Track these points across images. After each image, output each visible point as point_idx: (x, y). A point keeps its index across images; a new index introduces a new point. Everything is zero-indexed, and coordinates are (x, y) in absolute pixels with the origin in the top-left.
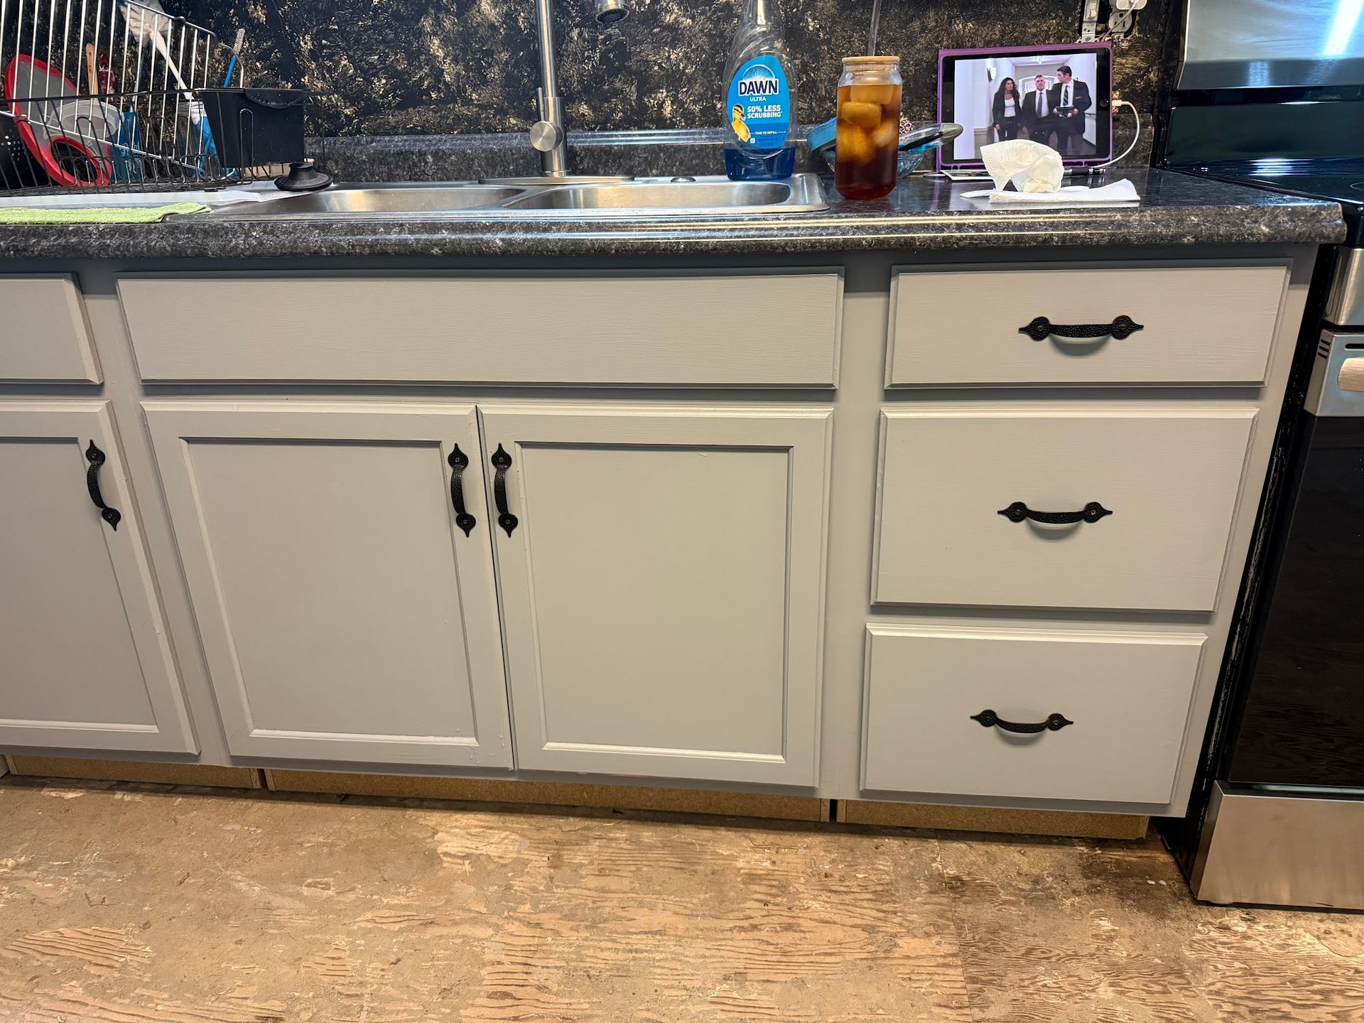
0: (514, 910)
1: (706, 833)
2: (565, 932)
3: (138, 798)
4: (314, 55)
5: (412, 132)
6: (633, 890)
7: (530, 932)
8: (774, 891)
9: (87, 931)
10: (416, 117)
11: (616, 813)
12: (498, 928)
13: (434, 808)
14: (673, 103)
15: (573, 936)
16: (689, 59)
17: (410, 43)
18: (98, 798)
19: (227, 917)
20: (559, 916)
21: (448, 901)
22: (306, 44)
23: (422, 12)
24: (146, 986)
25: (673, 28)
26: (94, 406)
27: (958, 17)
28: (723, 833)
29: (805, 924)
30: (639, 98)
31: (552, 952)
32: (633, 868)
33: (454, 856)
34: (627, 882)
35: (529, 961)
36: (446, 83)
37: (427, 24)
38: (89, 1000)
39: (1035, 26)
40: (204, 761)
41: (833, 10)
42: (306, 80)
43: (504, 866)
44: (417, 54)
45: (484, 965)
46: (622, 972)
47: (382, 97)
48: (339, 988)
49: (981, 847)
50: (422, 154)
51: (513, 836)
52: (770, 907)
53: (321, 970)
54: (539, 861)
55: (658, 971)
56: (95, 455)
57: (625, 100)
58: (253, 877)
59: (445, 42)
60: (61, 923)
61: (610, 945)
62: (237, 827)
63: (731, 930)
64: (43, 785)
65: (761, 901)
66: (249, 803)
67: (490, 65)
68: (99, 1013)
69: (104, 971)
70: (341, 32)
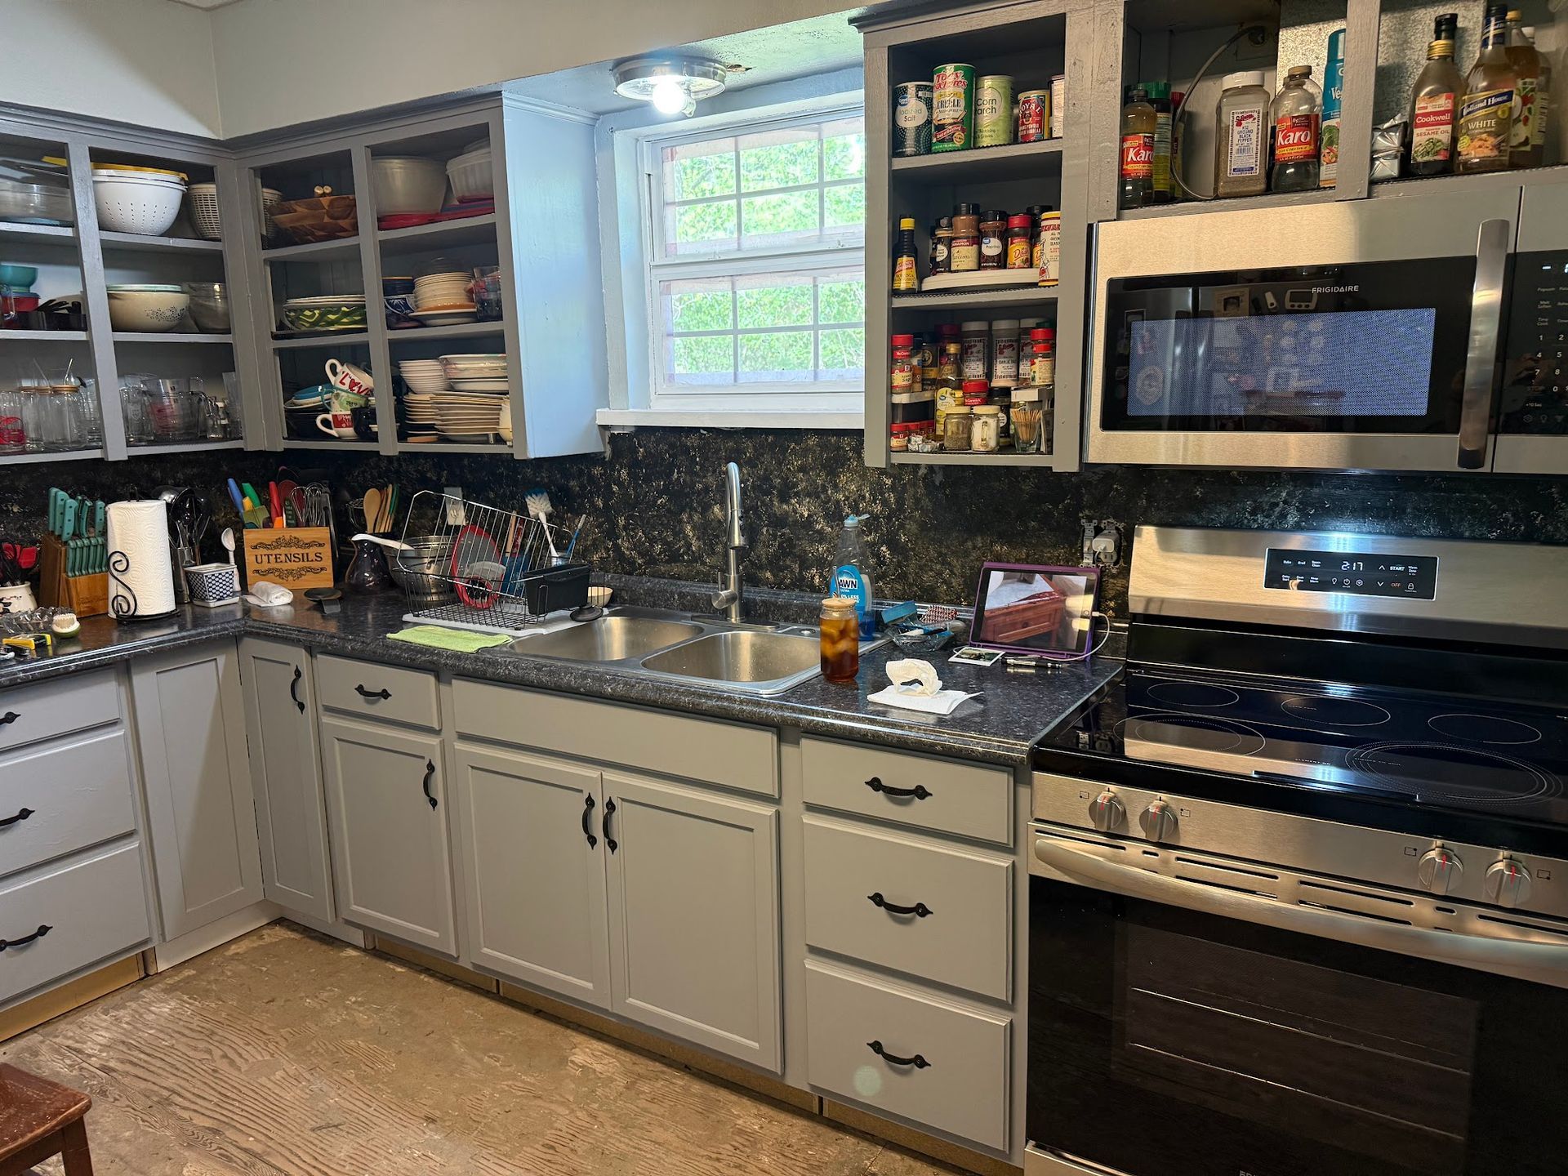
0: (588, 1104)
1: (733, 1098)
2: (607, 1125)
3: (431, 980)
4: (625, 528)
5: (673, 577)
6: (663, 1116)
7: (588, 1119)
8: (747, 1143)
9: (371, 1047)
10: (676, 569)
11: (686, 1068)
12: (573, 1111)
13: (583, 1033)
14: (820, 577)
15: (609, 1129)
16: (829, 551)
17: (675, 527)
18: (412, 974)
19: (439, 1061)
20: (610, 1115)
21: (556, 1088)
22: (621, 522)
23: (683, 510)
24: (383, 1083)
25: (820, 532)
26: (434, 741)
27: (997, 542)
28: (745, 1101)
29: (751, 1168)
30: (800, 573)
31: (591, 1133)
32: (672, 1104)
33: (577, 1065)
34: (662, 1110)
35: (577, 1135)
36: (693, 551)
37: (685, 517)
38: (355, 1082)
39: (1049, 552)
40: (460, 963)
41: (916, 531)
42: (619, 541)
43: (600, 1078)
44: (679, 533)
45: (552, 1128)
46: (623, 1157)
47: (658, 555)
48: (472, 1115)
49: (909, 1161)
50: (672, 593)
51: (617, 1064)
52: (737, 1152)
53: (469, 1103)
54: (621, 1082)
55: (643, 1163)
56: (431, 768)
57: (792, 572)
58: (464, 1043)
59: (694, 528)
60: (361, 1039)
61: (627, 1141)
62: (471, 1012)
63: (702, 1156)
64: (388, 960)
65: (734, 1146)
66: (483, 999)
67: (717, 544)
68: (356, 1090)
69: (368, 1070)
70: (640, 516)
